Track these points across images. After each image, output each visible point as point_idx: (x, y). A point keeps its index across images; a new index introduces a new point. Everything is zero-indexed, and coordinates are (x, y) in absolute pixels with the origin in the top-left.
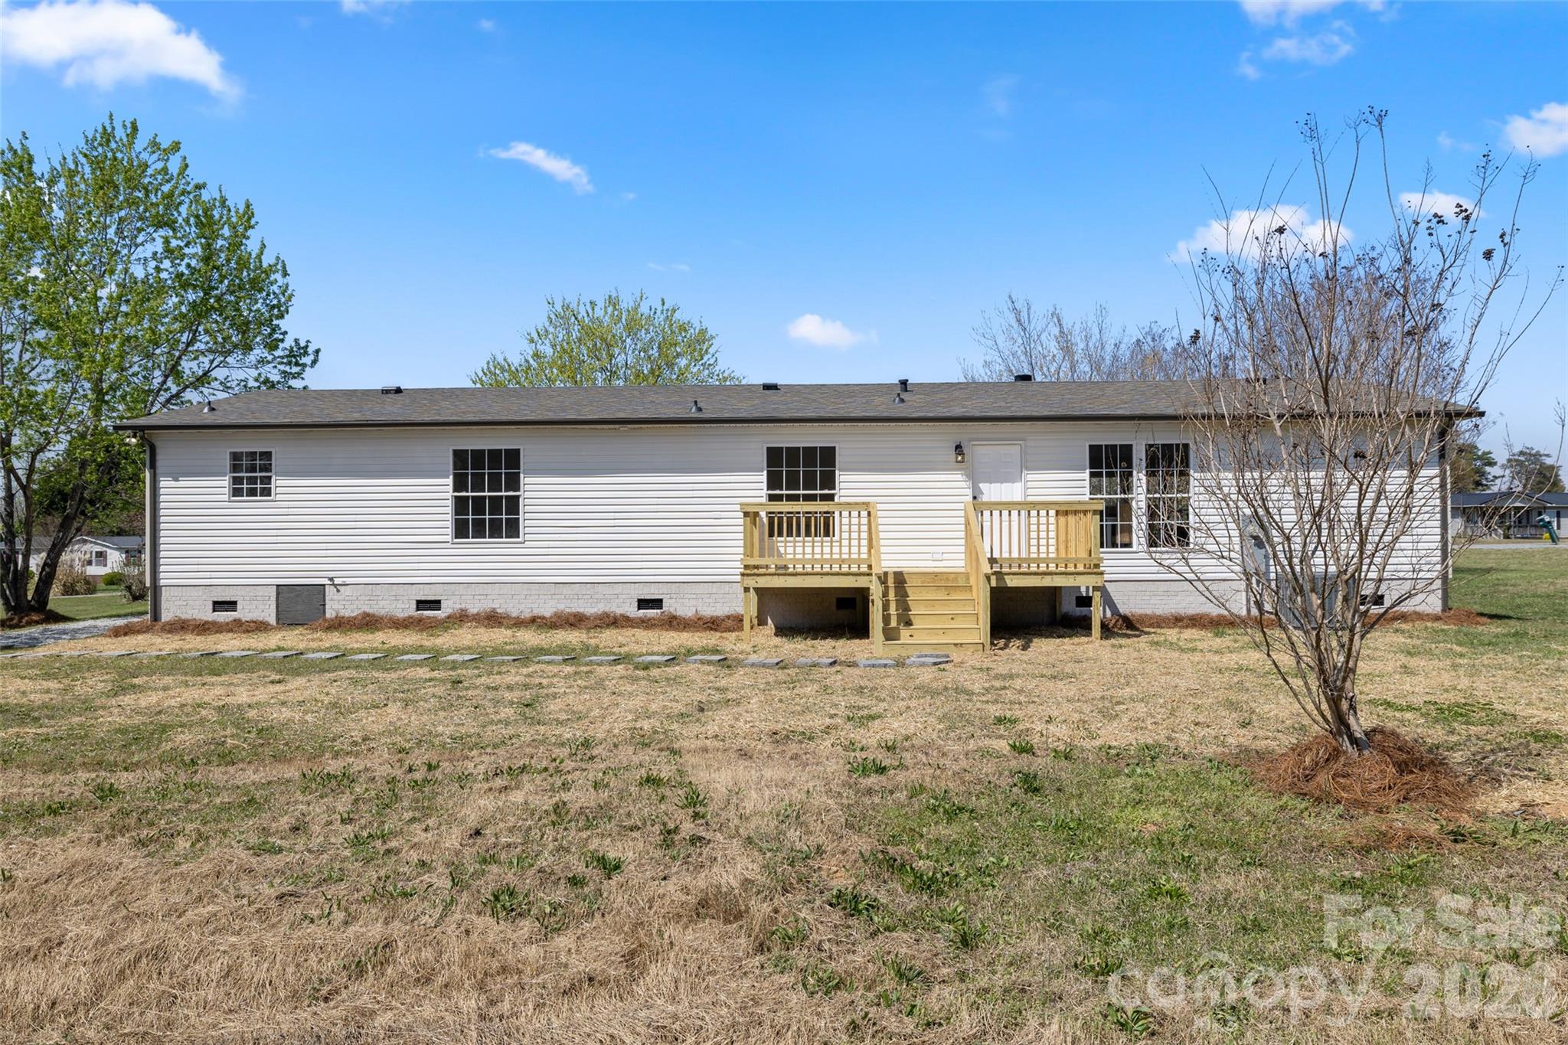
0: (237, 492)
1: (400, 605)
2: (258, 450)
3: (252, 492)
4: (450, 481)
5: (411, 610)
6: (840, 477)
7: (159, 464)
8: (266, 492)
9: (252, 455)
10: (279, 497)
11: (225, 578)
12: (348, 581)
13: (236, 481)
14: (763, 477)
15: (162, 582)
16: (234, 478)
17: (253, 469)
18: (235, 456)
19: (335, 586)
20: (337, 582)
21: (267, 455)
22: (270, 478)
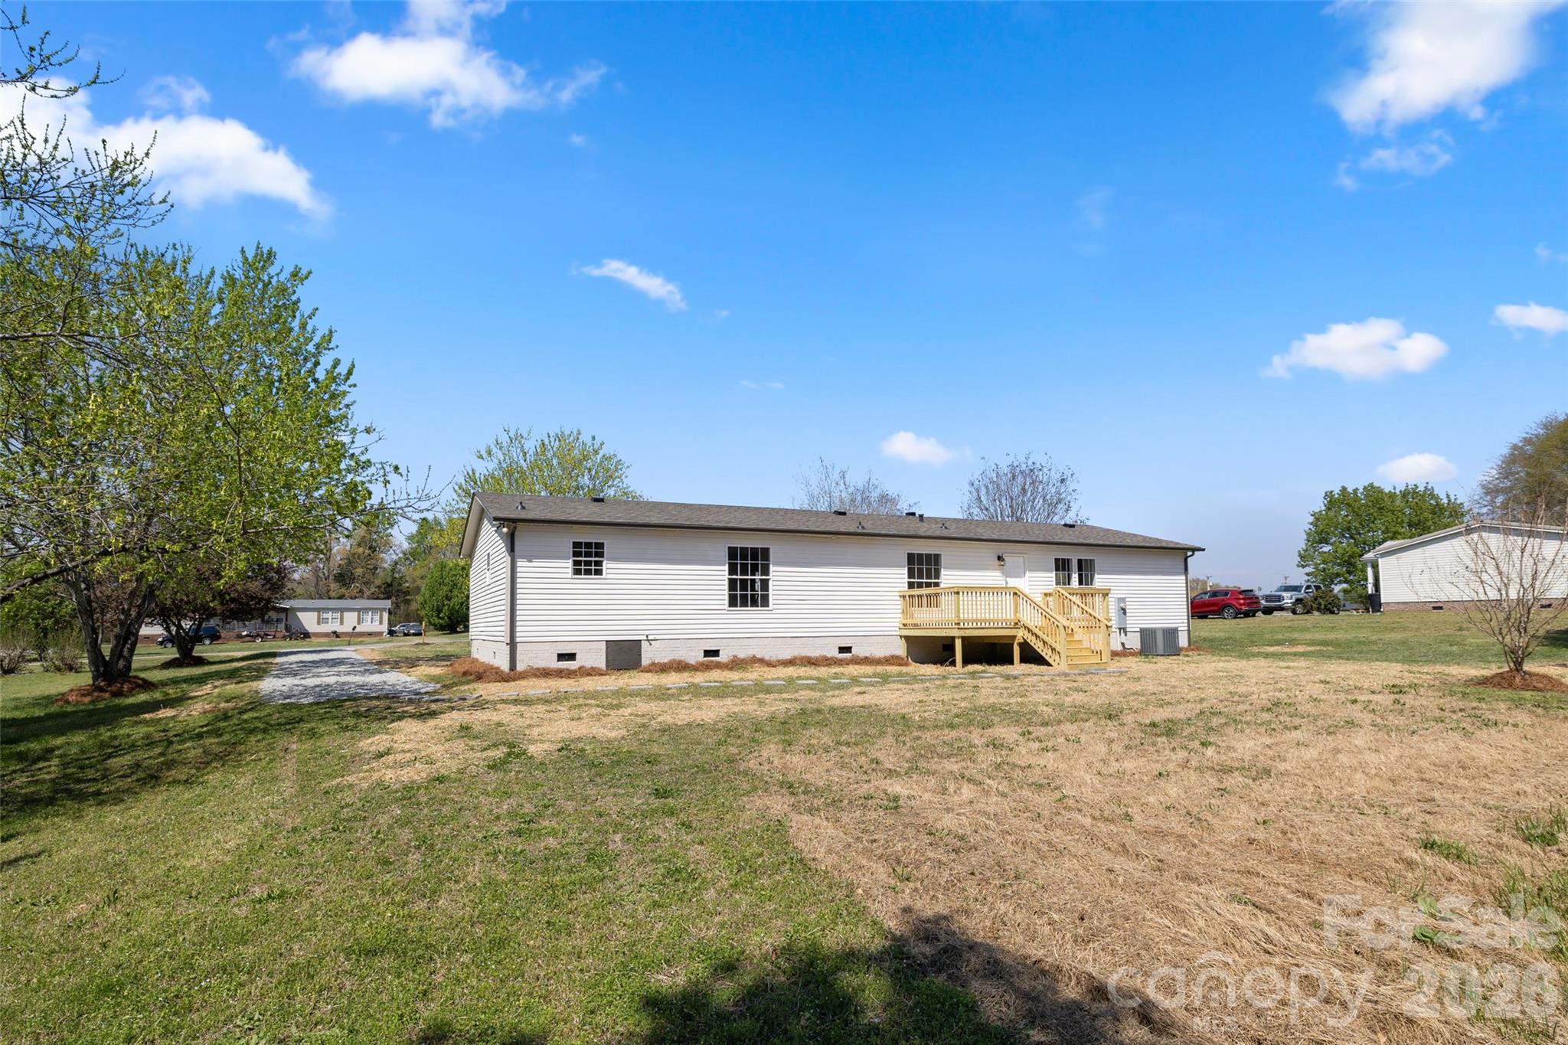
0: (577, 572)
1: (693, 654)
2: (594, 541)
3: (588, 572)
4: (726, 567)
5: (701, 658)
6: (943, 572)
7: (517, 548)
8: (599, 572)
9: (588, 545)
10: (609, 576)
11: (566, 636)
12: (658, 637)
13: (576, 563)
14: (905, 571)
15: (518, 640)
16: (574, 561)
17: (588, 554)
18: (576, 545)
19: (648, 640)
20: (650, 637)
21: (600, 546)
22: (601, 562)
